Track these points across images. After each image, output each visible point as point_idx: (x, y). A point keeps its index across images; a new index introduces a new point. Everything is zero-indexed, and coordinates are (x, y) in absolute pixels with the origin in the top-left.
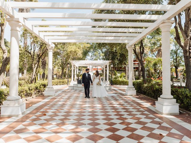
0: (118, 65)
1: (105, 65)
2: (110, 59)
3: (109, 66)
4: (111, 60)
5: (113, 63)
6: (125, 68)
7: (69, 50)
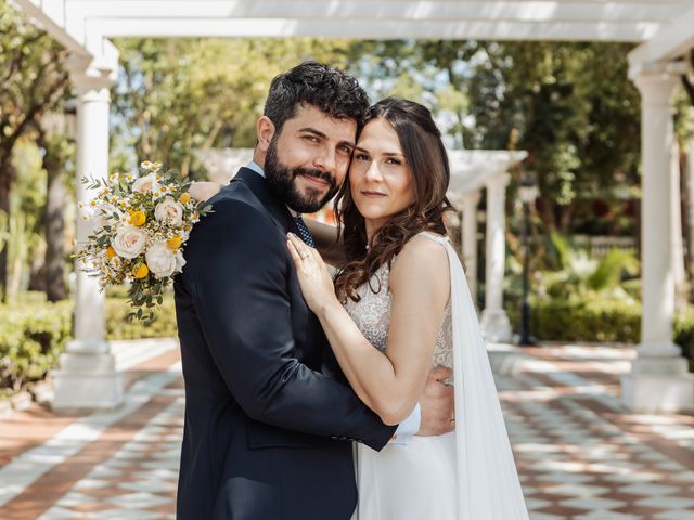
0: (575, 185)
1: (475, 185)
2: (516, 135)
3: (511, 192)
4: (519, 147)
5: (538, 169)
6: (633, 207)
7: (200, 75)
